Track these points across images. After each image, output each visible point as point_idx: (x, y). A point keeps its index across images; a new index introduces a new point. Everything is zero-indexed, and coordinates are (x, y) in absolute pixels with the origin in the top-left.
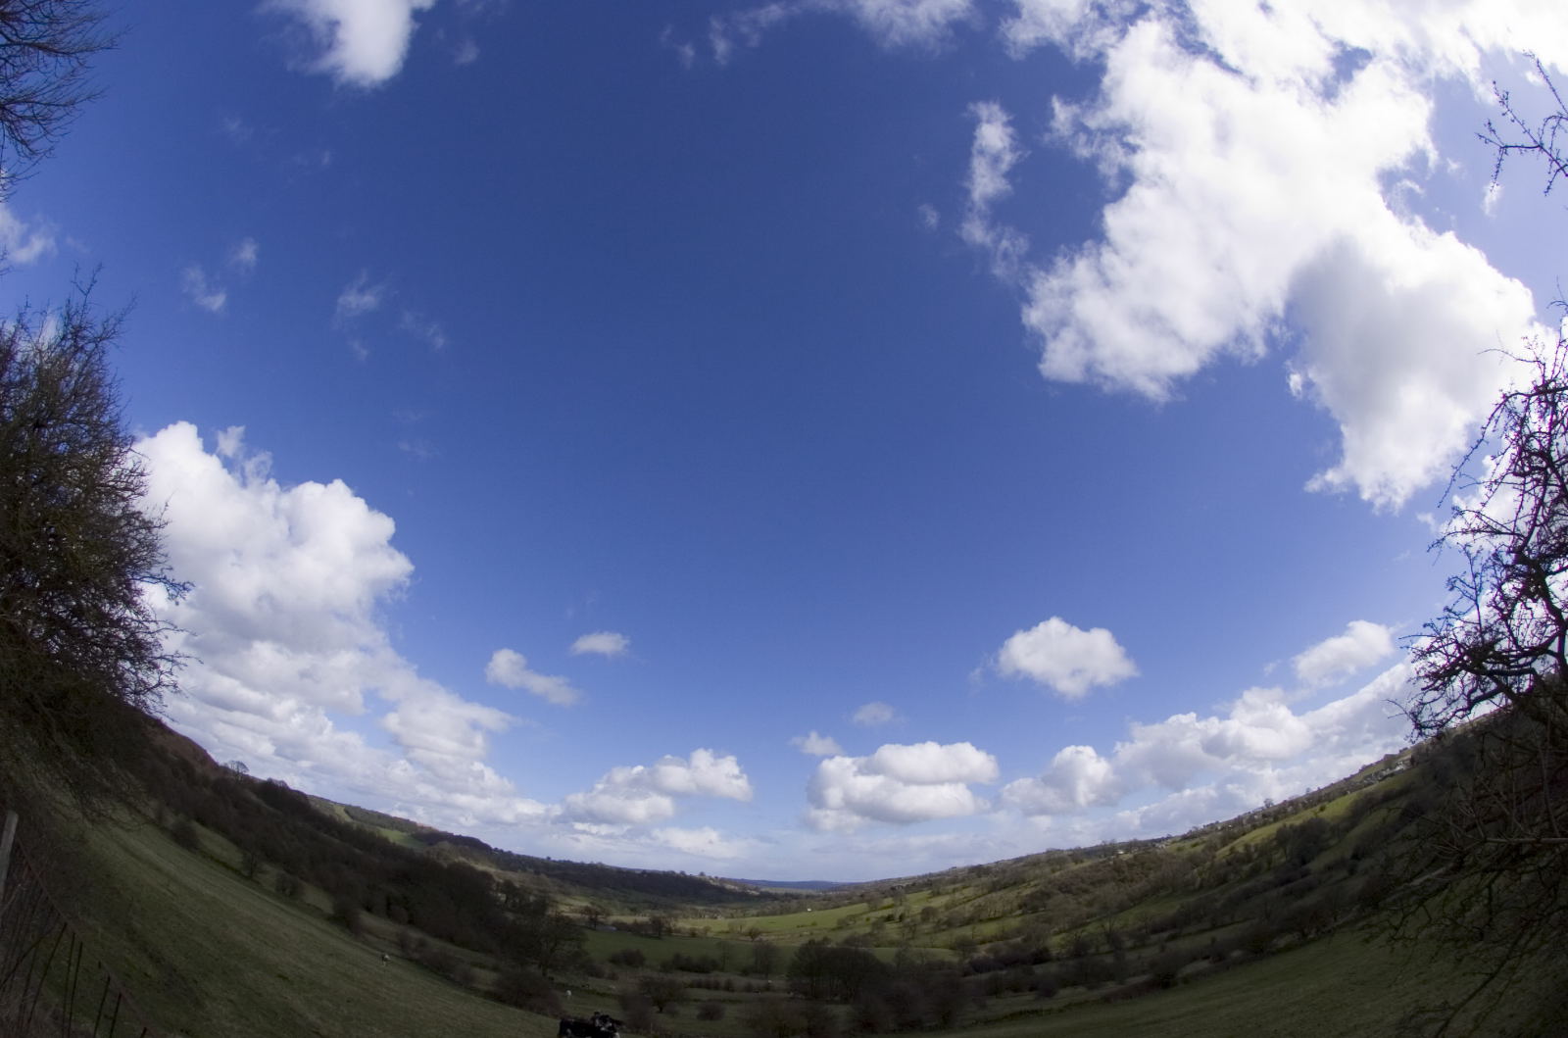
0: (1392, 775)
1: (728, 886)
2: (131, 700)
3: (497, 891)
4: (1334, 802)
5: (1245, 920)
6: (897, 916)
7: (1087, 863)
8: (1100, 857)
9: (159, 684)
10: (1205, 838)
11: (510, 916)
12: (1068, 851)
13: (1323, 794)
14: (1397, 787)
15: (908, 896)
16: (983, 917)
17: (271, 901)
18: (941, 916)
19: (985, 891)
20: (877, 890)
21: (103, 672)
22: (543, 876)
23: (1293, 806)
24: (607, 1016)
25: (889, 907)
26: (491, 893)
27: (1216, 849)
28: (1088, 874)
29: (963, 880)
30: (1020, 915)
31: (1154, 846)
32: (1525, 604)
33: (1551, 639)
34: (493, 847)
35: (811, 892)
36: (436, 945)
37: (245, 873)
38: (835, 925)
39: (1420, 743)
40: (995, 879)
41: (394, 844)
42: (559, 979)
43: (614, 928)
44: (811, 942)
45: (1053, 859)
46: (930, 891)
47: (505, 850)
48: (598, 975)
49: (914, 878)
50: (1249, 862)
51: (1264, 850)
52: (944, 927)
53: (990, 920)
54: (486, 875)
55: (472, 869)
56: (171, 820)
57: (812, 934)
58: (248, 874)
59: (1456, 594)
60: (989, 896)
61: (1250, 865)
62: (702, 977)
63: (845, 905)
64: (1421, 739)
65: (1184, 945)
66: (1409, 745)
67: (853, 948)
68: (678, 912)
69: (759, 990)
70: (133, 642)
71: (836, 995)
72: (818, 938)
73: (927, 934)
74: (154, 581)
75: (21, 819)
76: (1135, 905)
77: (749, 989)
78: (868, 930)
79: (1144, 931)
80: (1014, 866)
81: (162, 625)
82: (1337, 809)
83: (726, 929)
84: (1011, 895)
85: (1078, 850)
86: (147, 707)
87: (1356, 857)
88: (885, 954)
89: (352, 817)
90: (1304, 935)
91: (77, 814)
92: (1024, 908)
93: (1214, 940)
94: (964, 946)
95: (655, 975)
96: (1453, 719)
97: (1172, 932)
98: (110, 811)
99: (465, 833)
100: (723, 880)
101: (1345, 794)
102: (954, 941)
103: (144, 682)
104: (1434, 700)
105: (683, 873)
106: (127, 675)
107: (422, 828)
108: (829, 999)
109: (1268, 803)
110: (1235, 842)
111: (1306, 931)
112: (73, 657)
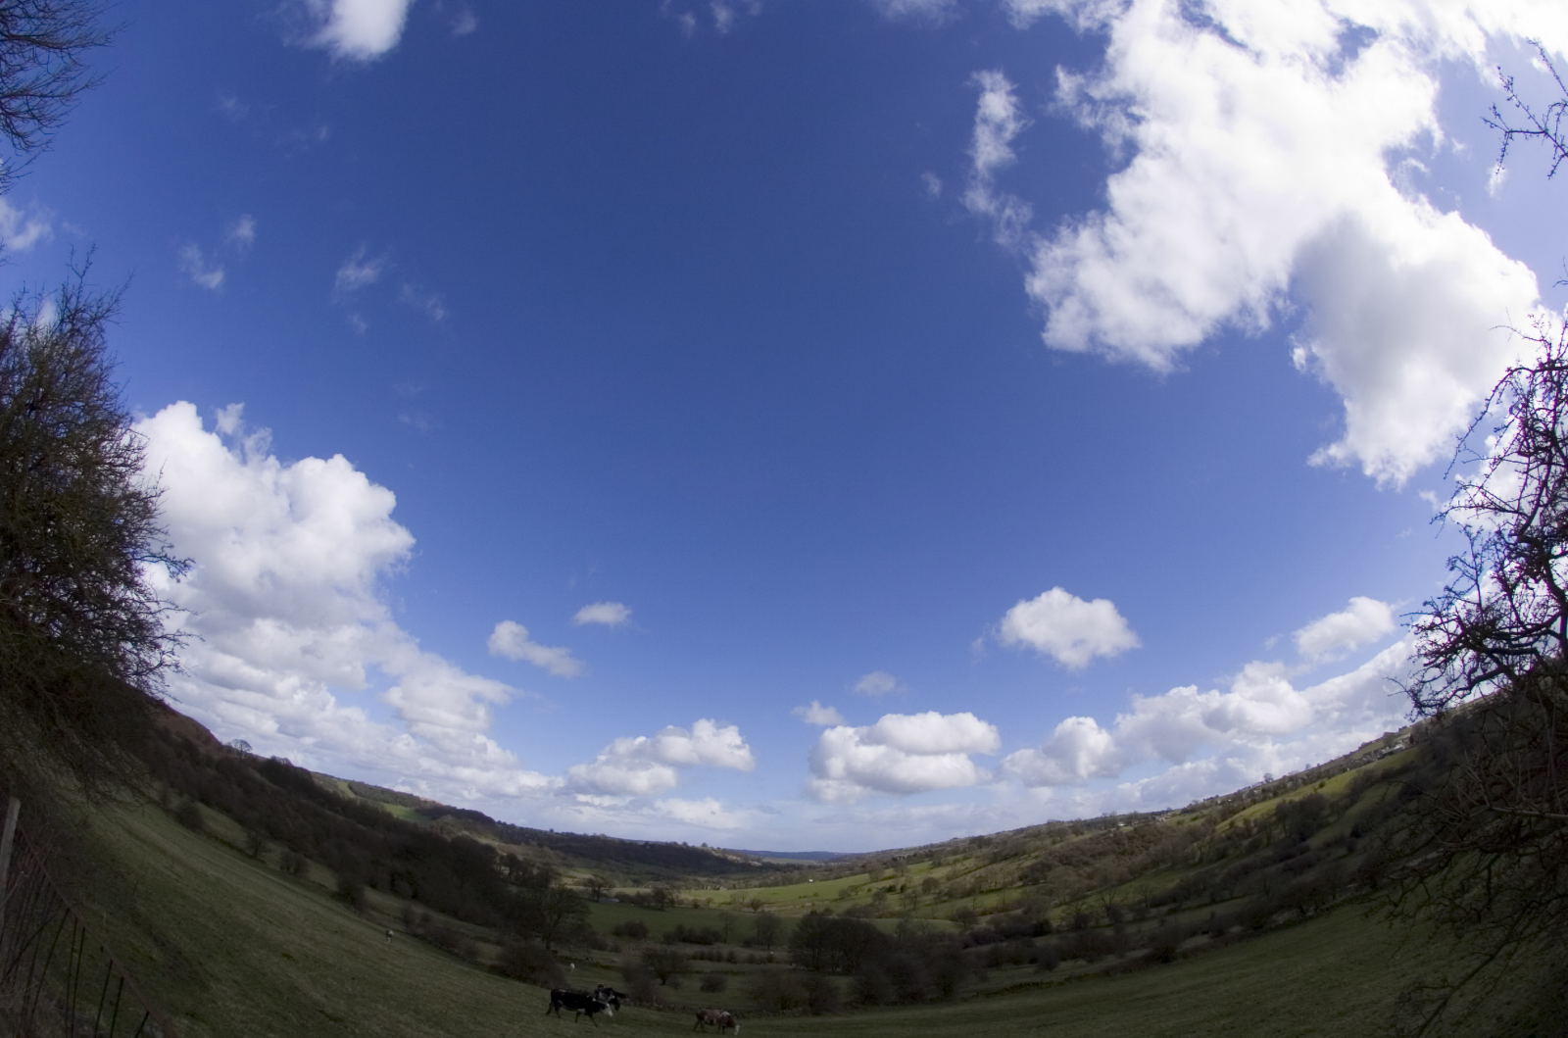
0: (1391, 753)
1: (731, 857)
2: (132, 681)
3: (500, 864)
4: (1333, 779)
5: (1244, 895)
6: (899, 887)
7: (1087, 835)
8: (1101, 829)
9: (161, 664)
10: (1205, 812)
11: (514, 889)
12: (1069, 822)
13: (1323, 770)
14: (1397, 766)
15: (910, 867)
16: (984, 888)
17: (273, 878)
18: (942, 887)
19: (986, 862)
20: (878, 861)
21: (105, 654)
22: (546, 849)
23: (1293, 781)
24: (610, 989)
25: (890, 878)
26: (495, 866)
27: (1216, 823)
28: (1088, 846)
29: (964, 851)
30: (1020, 887)
31: (1154, 819)
32: (1526, 582)
33: (1554, 619)
34: (496, 820)
35: (814, 863)
36: (439, 919)
37: (250, 852)
38: (837, 896)
39: (1420, 724)
40: (996, 850)
41: (397, 819)
42: (564, 952)
43: (617, 900)
44: (813, 913)
45: (1054, 831)
46: (931, 862)
47: (509, 823)
48: (601, 947)
49: (915, 849)
50: (1250, 836)
51: (1264, 826)
52: (946, 898)
53: (992, 891)
54: (489, 849)
55: (475, 843)
56: (175, 802)
57: (813, 905)
58: (253, 854)
59: (1456, 573)
60: (990, 867)
61: (1250, 840)
62: (705, 949)
63: (847, 876)
64: (1421, 718)
65: (1185, 919)
66: (1409, 724)
67: (855, 919)
68: (681, 883)
69: (762, 961)
70: (134, 623)
71: (838, 966)
72: (820, 910)
73: (929, 905)
74: (155, 559)
75: (23, 806)
76: (1135, 878)
77: (751, 960)
78: (869, 900)
79: (1144, 905)
80: (1015, 837)
81: (163, 605)
82: (1336, 786)
83: (728, 900)
84: (1012, 866)
85: (1078, 822)
86: (149, 687)
87: (1356, 834)
88: (887, 925)
89: (356, 793)
90: (1303, 912)
91: (81, 798)
92: (1024, 880)
93: (1213, 915)
94: (965, 917)
95: (658, 947)
96: (1454, 698)
97: (1172, 906)
98: (113, 793)
99: (467, 807)
100: (725, 851)
101: (1344, 771)
102: (955, 912)
103: (146, 662)
104: (1434, 679)
105: (685, 844)
106: (129, 656)
107: (426, 802)
108: (830, 970)
109: (1268, 778)
110: (1237, 815)
111: (1305, 908)
112: (74, 641)
